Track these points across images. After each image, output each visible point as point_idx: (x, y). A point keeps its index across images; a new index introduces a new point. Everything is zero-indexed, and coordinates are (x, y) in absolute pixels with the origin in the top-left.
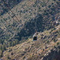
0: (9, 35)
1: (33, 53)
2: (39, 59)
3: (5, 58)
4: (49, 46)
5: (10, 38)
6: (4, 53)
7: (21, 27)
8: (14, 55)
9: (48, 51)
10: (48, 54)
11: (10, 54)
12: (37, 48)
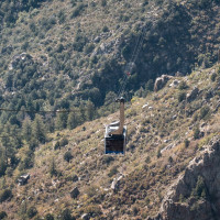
0: (62, 85)
1: (146, 155)
2: (168, 177)
3: (40, 171)
4: (208, 128)
5: (65, 95)
6: (36, 153)
7: (106, 55)
8: (74, 160)
9: (202, 149)
10: (201, 162)
11: (61, 157)
12: (162, 136)
